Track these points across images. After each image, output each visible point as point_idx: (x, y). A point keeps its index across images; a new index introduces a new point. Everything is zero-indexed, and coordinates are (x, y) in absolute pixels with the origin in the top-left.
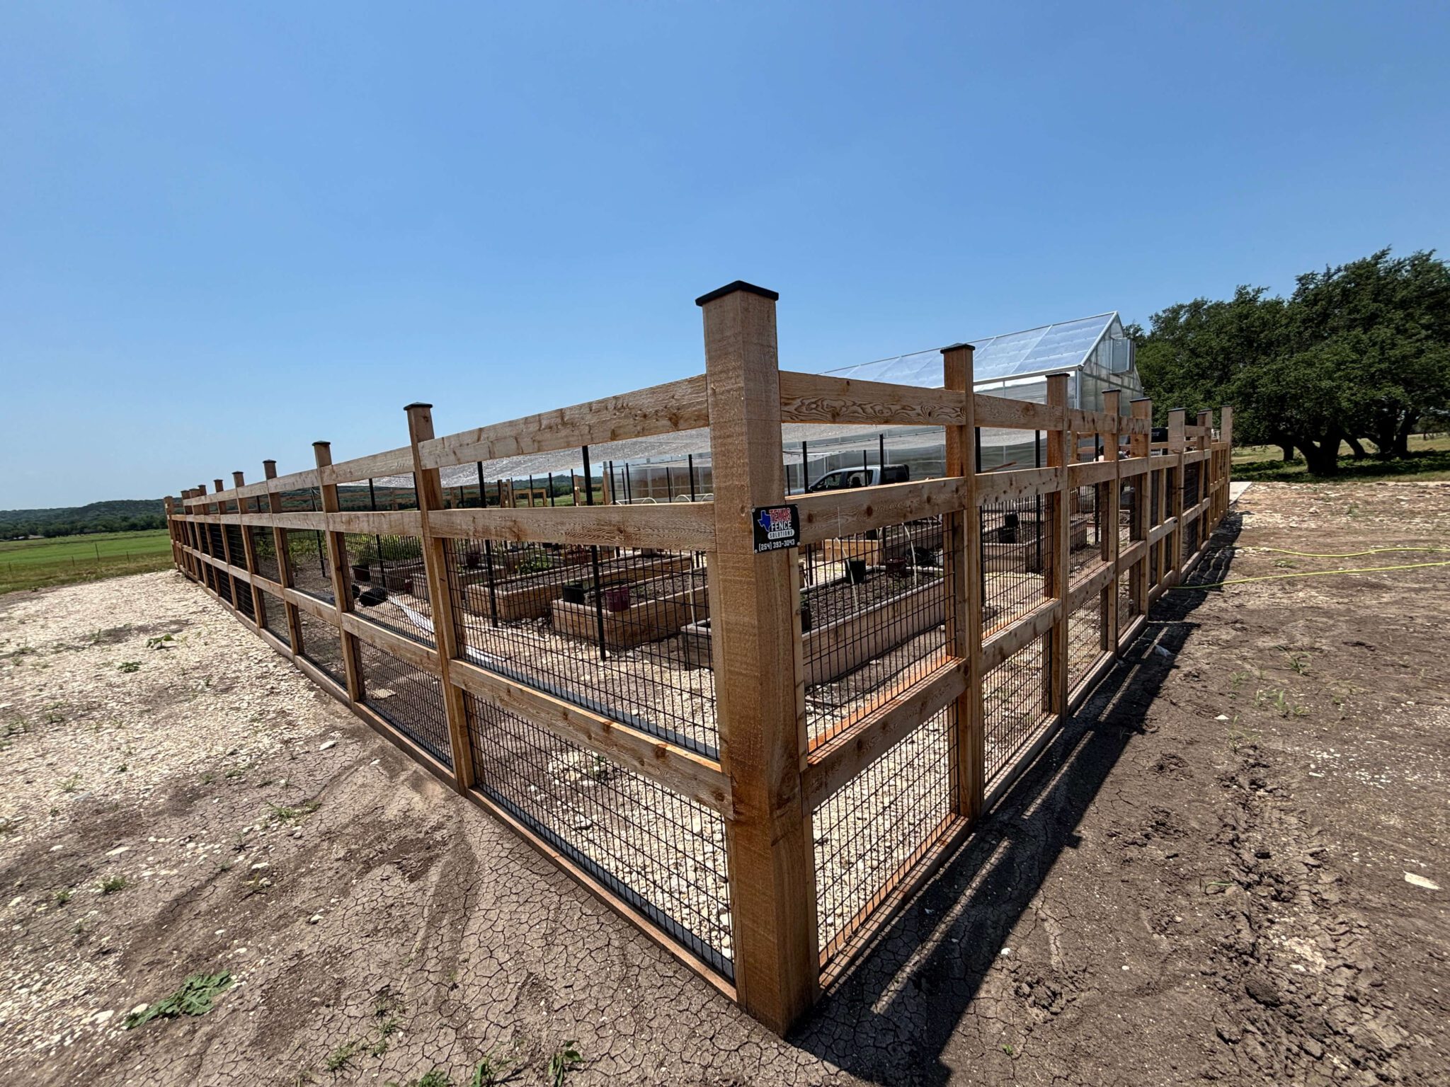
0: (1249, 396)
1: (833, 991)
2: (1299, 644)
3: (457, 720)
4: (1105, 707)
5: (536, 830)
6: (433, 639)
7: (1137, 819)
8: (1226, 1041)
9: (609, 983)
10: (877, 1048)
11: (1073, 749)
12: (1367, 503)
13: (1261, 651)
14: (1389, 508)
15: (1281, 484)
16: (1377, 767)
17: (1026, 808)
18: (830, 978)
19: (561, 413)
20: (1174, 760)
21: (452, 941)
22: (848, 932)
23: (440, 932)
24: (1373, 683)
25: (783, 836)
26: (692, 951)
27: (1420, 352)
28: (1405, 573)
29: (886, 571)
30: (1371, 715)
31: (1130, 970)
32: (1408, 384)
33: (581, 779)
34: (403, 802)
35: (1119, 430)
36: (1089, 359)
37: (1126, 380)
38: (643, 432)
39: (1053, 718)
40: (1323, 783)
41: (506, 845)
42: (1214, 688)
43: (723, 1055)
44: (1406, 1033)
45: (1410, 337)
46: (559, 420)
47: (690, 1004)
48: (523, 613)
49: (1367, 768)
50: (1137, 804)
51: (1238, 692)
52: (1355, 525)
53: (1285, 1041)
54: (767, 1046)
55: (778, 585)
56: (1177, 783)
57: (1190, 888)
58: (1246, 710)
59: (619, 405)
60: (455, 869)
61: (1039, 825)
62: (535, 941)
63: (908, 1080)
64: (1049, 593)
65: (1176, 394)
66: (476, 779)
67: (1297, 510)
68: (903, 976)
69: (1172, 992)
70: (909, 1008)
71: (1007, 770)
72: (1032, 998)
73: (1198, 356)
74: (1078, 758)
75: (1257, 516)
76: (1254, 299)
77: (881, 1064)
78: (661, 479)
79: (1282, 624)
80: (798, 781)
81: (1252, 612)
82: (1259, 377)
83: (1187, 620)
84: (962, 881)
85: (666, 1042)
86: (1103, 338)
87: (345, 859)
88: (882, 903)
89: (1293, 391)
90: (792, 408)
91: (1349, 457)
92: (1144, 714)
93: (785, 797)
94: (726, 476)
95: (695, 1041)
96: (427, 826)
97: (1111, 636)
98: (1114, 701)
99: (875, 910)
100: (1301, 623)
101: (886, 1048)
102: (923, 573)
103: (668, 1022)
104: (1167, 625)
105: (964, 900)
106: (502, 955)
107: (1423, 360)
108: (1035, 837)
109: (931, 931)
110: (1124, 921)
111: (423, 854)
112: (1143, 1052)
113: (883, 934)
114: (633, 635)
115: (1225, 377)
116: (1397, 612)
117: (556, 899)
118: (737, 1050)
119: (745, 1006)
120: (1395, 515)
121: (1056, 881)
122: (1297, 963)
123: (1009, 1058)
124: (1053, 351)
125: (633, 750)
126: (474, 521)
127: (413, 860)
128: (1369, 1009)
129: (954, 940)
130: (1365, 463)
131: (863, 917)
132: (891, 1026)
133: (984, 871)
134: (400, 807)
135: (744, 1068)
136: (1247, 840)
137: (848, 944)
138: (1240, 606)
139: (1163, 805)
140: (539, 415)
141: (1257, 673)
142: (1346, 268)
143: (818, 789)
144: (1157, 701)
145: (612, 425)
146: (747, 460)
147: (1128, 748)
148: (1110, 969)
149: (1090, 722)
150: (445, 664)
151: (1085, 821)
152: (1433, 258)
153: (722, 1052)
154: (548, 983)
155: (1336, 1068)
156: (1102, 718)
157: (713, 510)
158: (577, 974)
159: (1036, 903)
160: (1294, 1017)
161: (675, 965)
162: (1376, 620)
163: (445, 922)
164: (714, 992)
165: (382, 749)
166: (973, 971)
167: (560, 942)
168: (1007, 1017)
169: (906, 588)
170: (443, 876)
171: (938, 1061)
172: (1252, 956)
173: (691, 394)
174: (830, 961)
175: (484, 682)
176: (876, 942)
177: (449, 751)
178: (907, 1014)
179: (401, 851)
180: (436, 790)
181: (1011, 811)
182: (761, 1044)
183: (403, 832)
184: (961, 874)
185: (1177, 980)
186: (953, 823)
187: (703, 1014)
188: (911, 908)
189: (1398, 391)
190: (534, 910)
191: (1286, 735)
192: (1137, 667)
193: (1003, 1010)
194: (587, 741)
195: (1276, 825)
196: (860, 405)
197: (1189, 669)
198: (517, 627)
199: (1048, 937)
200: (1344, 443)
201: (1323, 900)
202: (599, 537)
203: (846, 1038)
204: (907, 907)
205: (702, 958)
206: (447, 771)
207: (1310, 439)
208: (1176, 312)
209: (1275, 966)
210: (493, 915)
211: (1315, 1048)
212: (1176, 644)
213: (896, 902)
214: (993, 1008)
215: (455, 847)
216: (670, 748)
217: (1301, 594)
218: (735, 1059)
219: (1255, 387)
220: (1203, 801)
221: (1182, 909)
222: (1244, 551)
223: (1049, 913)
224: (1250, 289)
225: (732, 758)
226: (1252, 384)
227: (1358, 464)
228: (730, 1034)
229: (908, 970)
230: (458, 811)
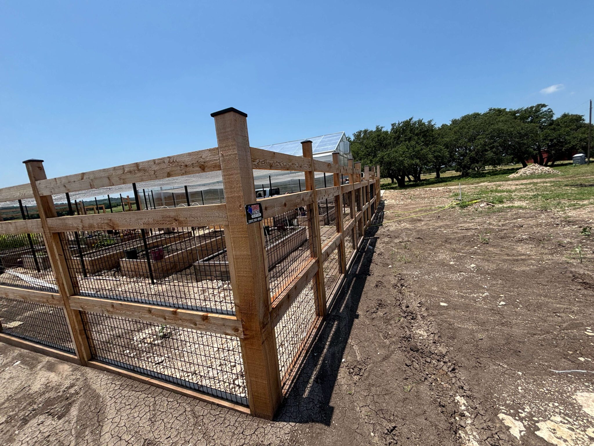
0: (382, 162)
1: (287, 395)
2: (405, 240)
3: (77, 327)
4: (357, 269)
5: (135, 371)
6: (56, 287)
7: (373, 304)
8: (408, 366)
9: (189, 428)
10: (308, 410)
11: (351, 285)
12: (414, 195)
13: (396, 244)
14: (419, 197)
15: (392, 190)
16: (429, 274)
17: (340, 309)
18: (286, 391)
19: (137, 165)
20: (380, 283)
21: (94, 441)
22: (289, 371)
23: (85, 439)
24: (424, 249)
25: (266, 339)
26: (227, 400)
27: (422, 149)
28: (426, 216)
29: (277, 229)
30: (425, 259)
31: (380, 354)
32: (419, 158)
33: (154, 341)
34: (43, 379)
35: (353, 173)
36: (337, 148)
37: (348, 156)
38: (186, 173)
39: (343, 275)
40: (418, 281)
41: (117, 383)
42: (386, 257)
43: (249, 437)
44: (447, 348)
45: (419, 145)
46: (136, 168)
47: (230, 422)
48: (102, 268)
49: (427, 274)
50: (372, 299)
51: (392, 257)
52: (412, 202)
53: (422, 361)
54: (266, 426)
55: (257, 237)
56: (382, 290)
57: (391, 322)
58: (396, 263)
59: (171, 161)
60: (88, 404)
61: (345, 313)
62: (145, 423)
63: (321, 417)
64: (338, 231)
65: (362, 161)
66: (92, 355)
67: (398, 198)
68: (311, 381)
69: (392, 356)
70: (316, 391)
71: (332, 296)
72: (354, 373)
73: (367, 148)
74: (353, 288)
75: (388, 201)
76: (381, 130)
77: (310, 415)
78: (169, 197)
79: (400, 234)
80: (269, 316)
81: (392, 232)
82: (384, 156)
83: (375, 236)
84: (325, 340)
85: (222, 442)
86: (341, 141)
87: (7, 422)
88: (299, 356)
89: (393, 161)
90: (256, 163)
91: (407, 181)
92: (369, 269)
93: (265, 323)
94: (231, 192)
95: (235, 437)
96: (63, 388)
97: (356, 244)
98: (360, 266)
99: (297, 360)
100: (404, 233)
101: (311, 409)
102: (292, 229)
103: (222, 434)
104: (370, 239)
105: (327, 347)
106: (126, 437)
107: (422, 152)
108: (345, 318)
109: (318, 361)
110: (376, 338)
111: (63, 403)
112: (388, 378)
113: (301, 368)
114: (167, 270)
115: (375, 156)
116: (426, 227)
117: (153, 400)
118: (254, 433)
119: (255, 414)
120: (421, 198)
121: (354, 331)
122: (420, 337)
123: (351, 396)
124: (325, 145)
125: (190, 320)
126: (82, 222)
127: (58, 408)
128: (439, 344)
129: (326, 362)
130: (411, 183)
131: (293, 363)
132: (311, 400)
133: (331, 334)
134: (42, 383)
135: (259, 439)
136: (403, 303)
137: (290, 376)
138: (388, 230)
139: (380, 298)
140: (123, 166)
141: (396, 251)
142: (403, 122)
143: (276, 317)
144: (372, 264)
145: (168, 170)
146: (241, 185)
147: (367, 281)
148: (374, 355)
149: (354, 275)
150: (65, 300)
151: (359, 309)
152: (423, 121)
153: (248, 436)
154: (157, 440)
155: (434, 364)
156: (357, 273)
157: (226, 207)
158: (172, 431)
159: (350, 341)
160: (422, 353)
161: (220, 409)
162: (421, 230)
163: (87, 433)
164: (239, 413)
165: (21, 355)
166: (334, 371)
167: (159, 419)
168: (348, 382)
169: (286, 235)
170: (80, 410)
171: (329, 406)
172: (410, 338)
173: (210, 156)
174: (284, 384)
175: (94, 304)
176: (300, 371)
177: (73, 346)
178: (315, 394)
179: (48, 406)
180: (65, 368)
181: (336, 311)
182: (264, 427)
183: (47, 395)
184: (324, 338)
185: (393, 352)
186: (318, 320)
187: (237, 424)
188: (309, 355)
189: (418, 161)
190: (141, 409)
191: (407, 268)
192: (364, 254)
193: (346, 380)
194: (164, 321)
195: (409, 297)
196: (279, 163)
197: (378, 252)
198: (99, 276)
199: (355, 351)
200: (406, 177)
201: (423, 316)
202: (163, 224)
203: (296, 411)
204: (308, 355)
205: (231, 401)
206: (71, 356)
207: (398, 176)
208: (360, 132)
209: (416, 339)
210: (117, 420)
211: (429, 360)
212: (373, 244)
213: (304, 354)
214: (343, 381)
215: (84, 393)
216: (210, 315)
217: (403, 225)
218: (254, 437)
219: (383, 159)
220: (390, 294)
221: (390, 330)
222: (387, 213)
223: (354, 343)
224: (379, 127)
225: (241, 313)
226: (382, 158)
227: (410, 183)
228: (250, 428)
229: (313, 378)
230: (83, 375)
